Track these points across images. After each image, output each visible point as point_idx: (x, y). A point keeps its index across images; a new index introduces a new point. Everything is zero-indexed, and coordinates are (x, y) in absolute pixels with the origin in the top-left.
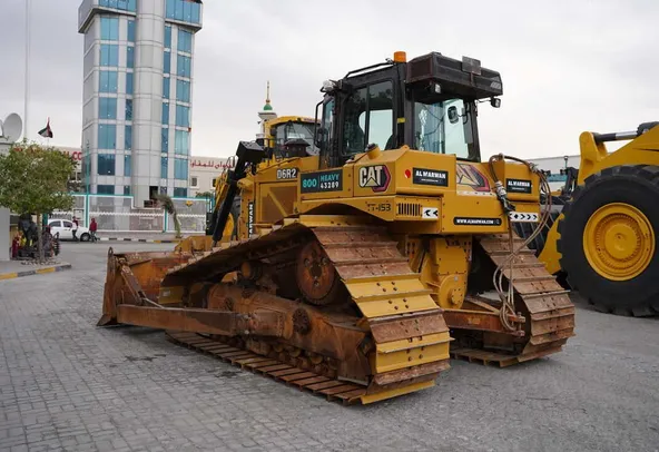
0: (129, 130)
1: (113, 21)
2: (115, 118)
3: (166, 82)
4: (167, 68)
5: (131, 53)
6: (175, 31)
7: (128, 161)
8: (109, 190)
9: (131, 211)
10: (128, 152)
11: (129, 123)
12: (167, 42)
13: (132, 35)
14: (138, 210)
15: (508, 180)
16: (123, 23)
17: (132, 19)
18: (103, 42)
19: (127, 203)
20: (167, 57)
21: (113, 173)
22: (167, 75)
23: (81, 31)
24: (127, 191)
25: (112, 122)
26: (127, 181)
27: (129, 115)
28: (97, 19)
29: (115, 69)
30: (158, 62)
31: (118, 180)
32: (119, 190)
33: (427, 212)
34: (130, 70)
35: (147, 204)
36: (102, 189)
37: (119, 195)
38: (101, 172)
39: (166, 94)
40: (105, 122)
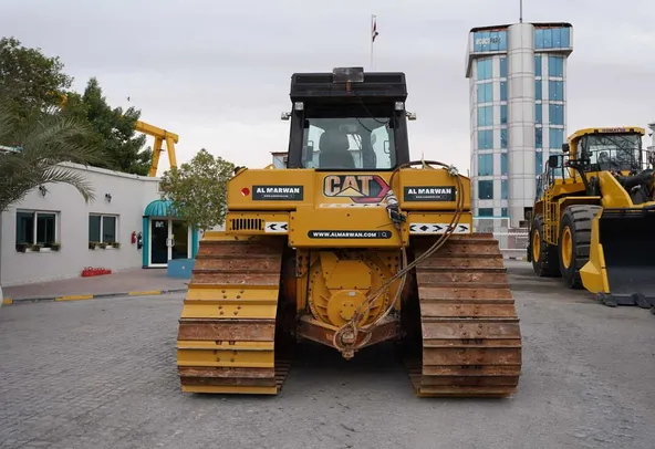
0: (505, 156)
1: (488, 61)
2: (492, 147)
3: (538, 108)
4: (538, 95)
5: (504, 88)
6: (545, 59)
7: (506, 186)
8: (489, 212)
9: (510, 231)
10: (504, 177)
11: (505, 151)
12: (538, 71)
13: (504, 71)
14: (514, 230)
15: (406, 189)
16: (496, 62)
17: (504, 56)
18: (480, 82)
19: (504, 223)
20: (538, 85)
21: (491, 197)
22: (539, 102)
23: (467, 76)
24: (505, 212)
25: (489, 151)
26: (504, 204)
27: (505, 143)
28: (474, 63)
29: (490, 104)
30: (529, 91)
31: (496, 203)
32: (497, 212)
33: (272, 226)
34: (504, 103)
35: (522, 223)
36: (484, 212)
37: (497, 218)
38: (482, 196)
39: (539, 119)
40: (483, 152)
